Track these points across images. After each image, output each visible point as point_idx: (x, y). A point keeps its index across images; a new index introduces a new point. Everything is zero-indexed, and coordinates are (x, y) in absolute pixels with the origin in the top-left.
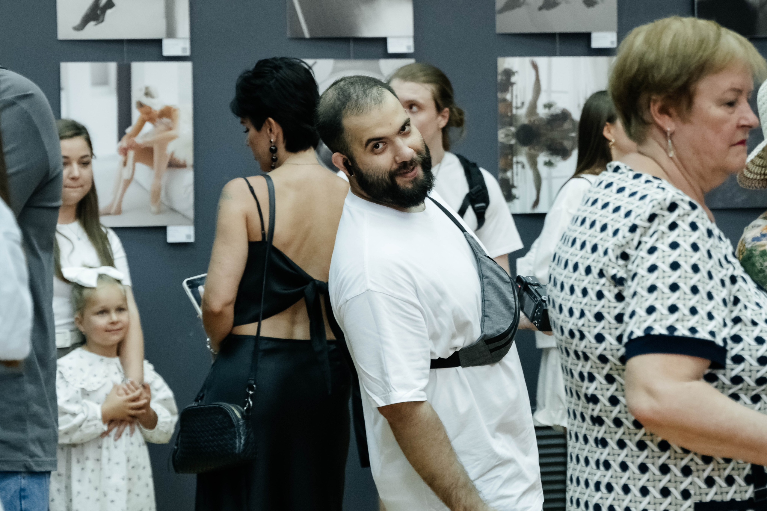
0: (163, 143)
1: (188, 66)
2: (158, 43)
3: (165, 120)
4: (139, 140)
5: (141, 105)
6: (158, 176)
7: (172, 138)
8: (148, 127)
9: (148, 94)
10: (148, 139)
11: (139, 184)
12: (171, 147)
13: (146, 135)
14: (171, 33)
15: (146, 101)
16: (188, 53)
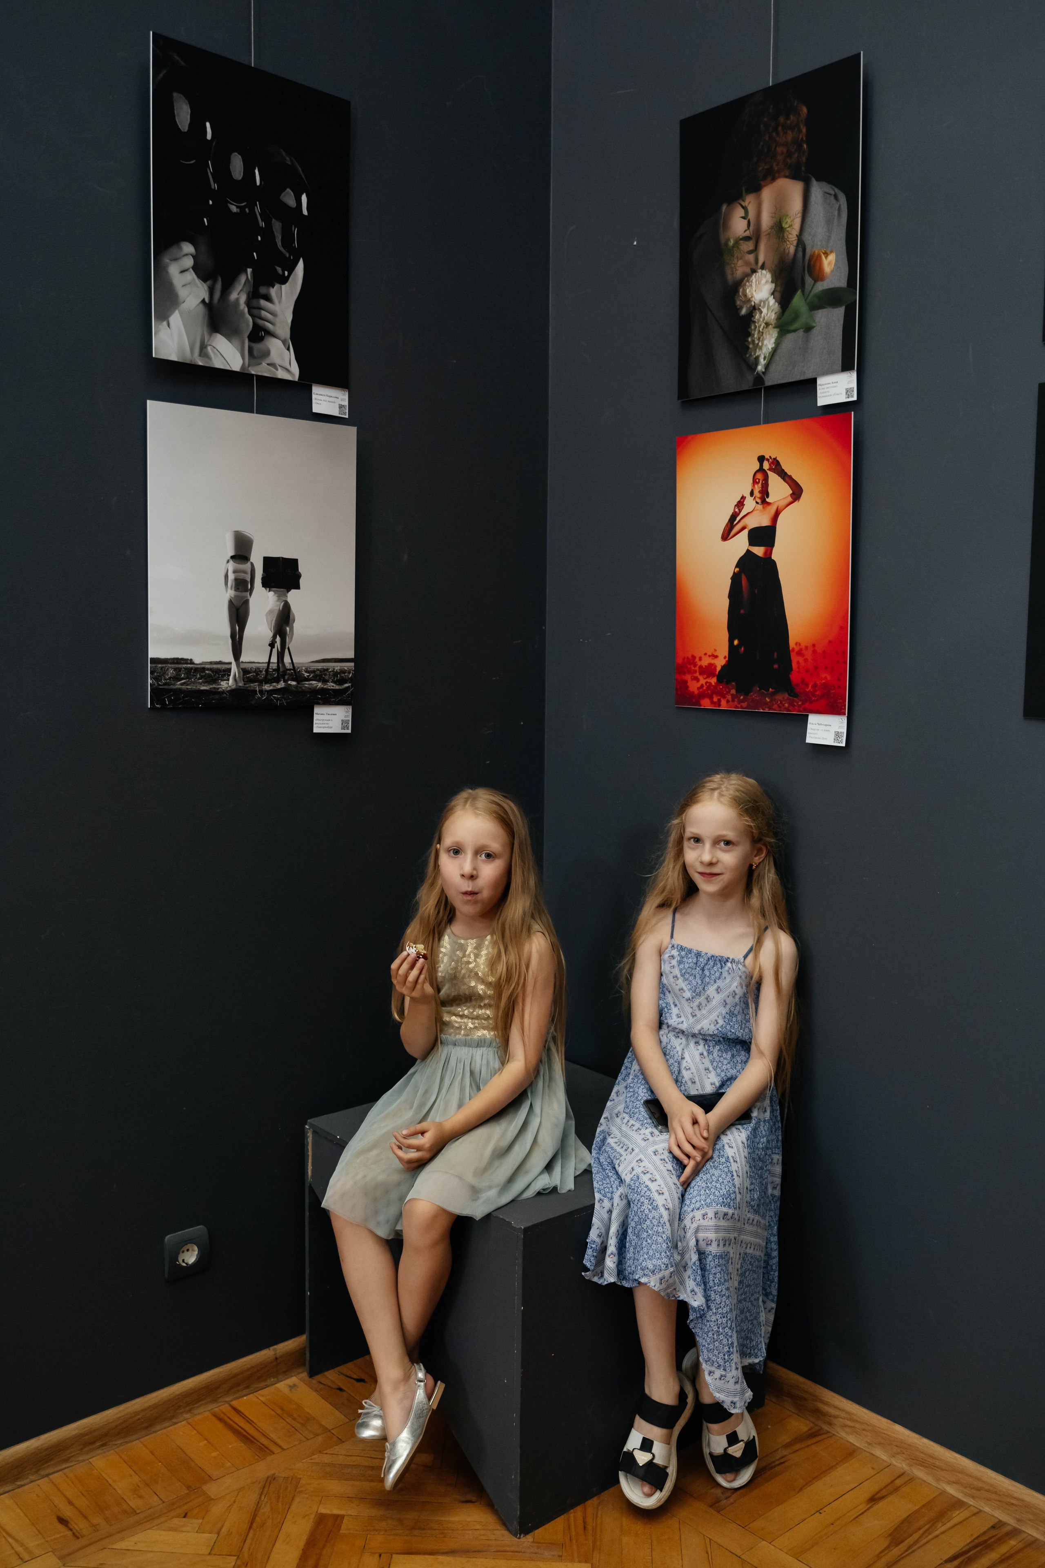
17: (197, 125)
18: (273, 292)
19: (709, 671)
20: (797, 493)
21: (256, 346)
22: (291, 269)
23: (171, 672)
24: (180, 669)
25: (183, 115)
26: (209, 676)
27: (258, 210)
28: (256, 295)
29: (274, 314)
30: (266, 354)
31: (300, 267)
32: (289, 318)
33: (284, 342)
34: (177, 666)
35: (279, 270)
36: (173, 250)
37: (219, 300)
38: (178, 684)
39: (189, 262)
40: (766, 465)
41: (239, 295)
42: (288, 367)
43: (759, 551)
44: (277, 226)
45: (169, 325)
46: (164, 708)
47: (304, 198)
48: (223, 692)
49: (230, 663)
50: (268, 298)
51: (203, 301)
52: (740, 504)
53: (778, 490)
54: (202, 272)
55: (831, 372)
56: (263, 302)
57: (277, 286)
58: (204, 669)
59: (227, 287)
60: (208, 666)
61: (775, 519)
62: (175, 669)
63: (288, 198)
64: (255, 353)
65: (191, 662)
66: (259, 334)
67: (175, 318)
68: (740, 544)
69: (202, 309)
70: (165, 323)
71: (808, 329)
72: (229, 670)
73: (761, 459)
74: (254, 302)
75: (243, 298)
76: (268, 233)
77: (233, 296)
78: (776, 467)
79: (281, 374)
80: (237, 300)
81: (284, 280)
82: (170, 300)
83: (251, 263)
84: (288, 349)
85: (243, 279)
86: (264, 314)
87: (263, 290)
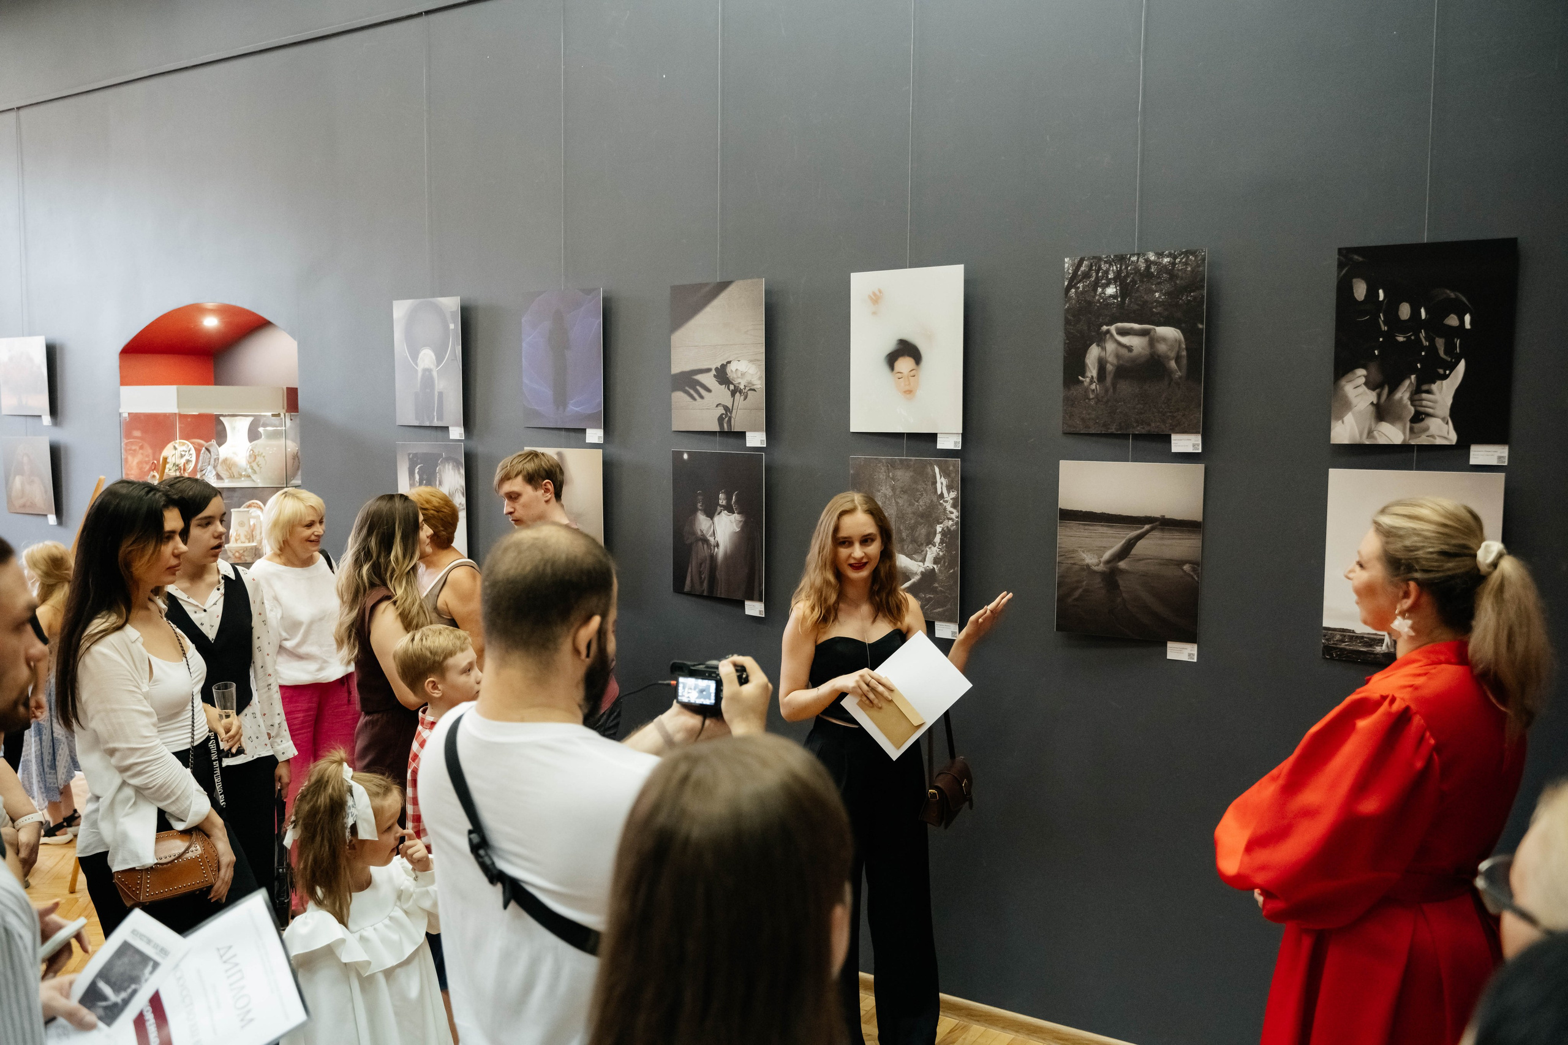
17: (1372, 293)
18: (1434, 387)
21: (1417, 426)
22: (1453, 367)
23: (1338, 637)
24: (1345, 636)
25: (1360, 290)
26: (1366, 642)
27: (1423, 334)
28: (1417, 392)
29: (1435, 402)
30: (1427, 429)
31: (1462, 366)
32: (1449, 401)
33: (1443, 419)
34: (1342, 633)
35: (1441, 371)
36: (1350, 376)
37: (1385, 400)
38: (1343, 645)
39: (1363, 380)
41: (1403, 393)
42: (1446, 435)
44: (1440, 343)
45: (1343, 422)
46: (1332, 658)
47: (1467, 318)
48: (1377, 654)
49: (1384, 635)
50: (1429, 392)
51: (1372, 403)
54: (1370, 384)
56: (1424, 396)
57: (1438, 383)
58: (1363, 637)
59: (1393, 390)
60: (1366, 636)
62: (1341, 635)
63: (1453, 321)
64: (1416, 430)
65: (1353, 632)
66: (1419, 417)
67: (1349, 418)
69: (1371, 408)
70: (1340, 422)
72: (1383, 640)
74: (1416, 397)
75: (1407, 396)
76: (1433, 348)
77: (1398, 395)
79: (1439, 441)
80: (1401, 399)
81: (1445, 377)
82: (1346, 405)
83: (1414, 370)
84: (1447, 423)
85: (1407, 383)
86: (1424, 403)
87: (1425, 387)
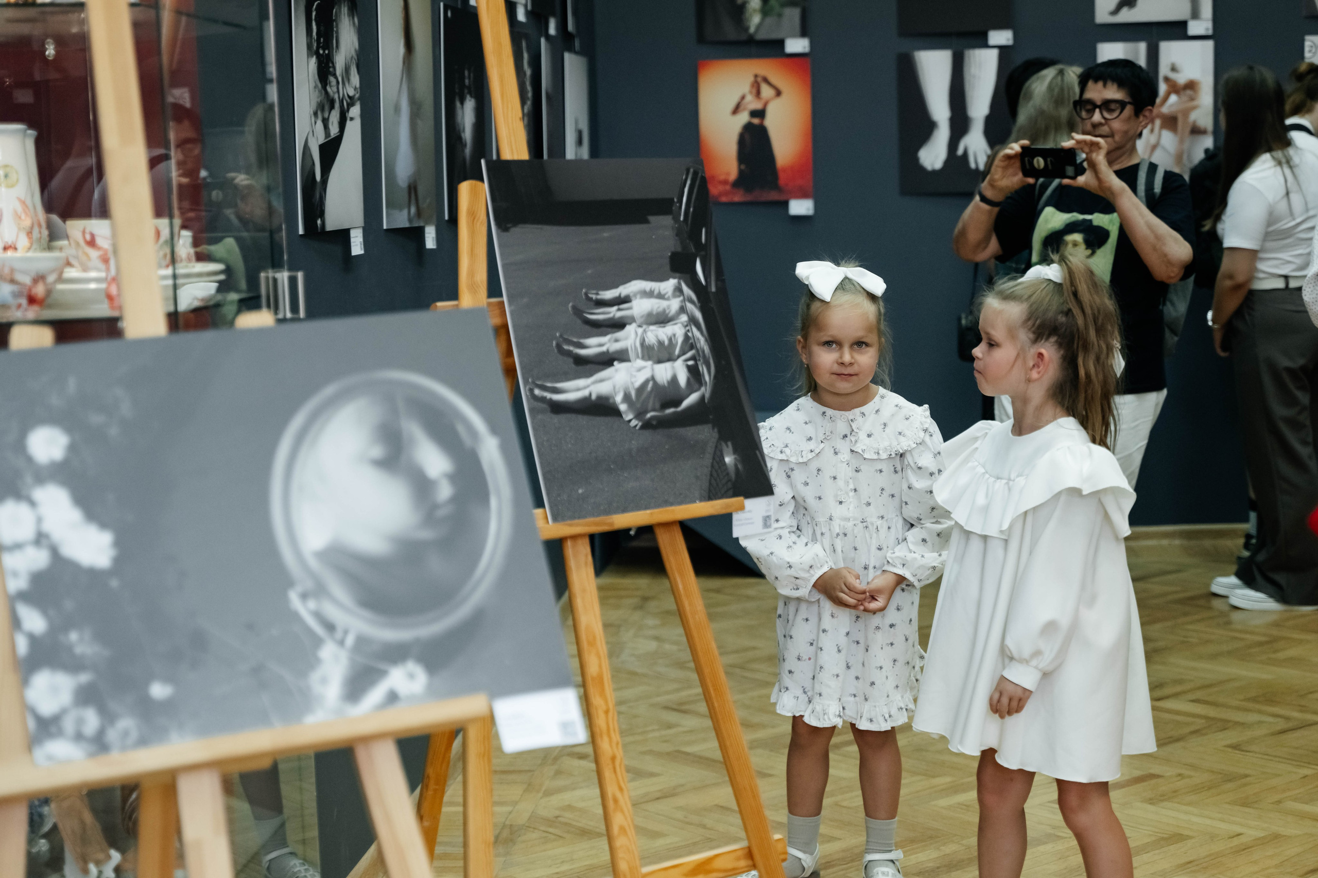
0: (1186, 112)
1: (1210, 44)
2: (1183, 24)
3: (1189, 92)
4: (1165, 109)
5: (1167, 79)
6: (1181, 141)
7: (1194, 108)
8: (1173, 98)
9: (1174, 69)
10: (1174, 109)
11: (1164, 149)
12: (1194, 116)
13: (1171, 106)
14: (1195, 15)
15: (1172, 76)
16: (1210, 32)
19: (725, 182)
20: (778, 93)
40: (759, 79)
43: (756, 121)
52: (743, 98)
53: (767, 91)
55: (793, 36)
61: (766, 105)
68: (744, 118)
71: (780, 15)
73: (756, 76)
78: (766, 80)
